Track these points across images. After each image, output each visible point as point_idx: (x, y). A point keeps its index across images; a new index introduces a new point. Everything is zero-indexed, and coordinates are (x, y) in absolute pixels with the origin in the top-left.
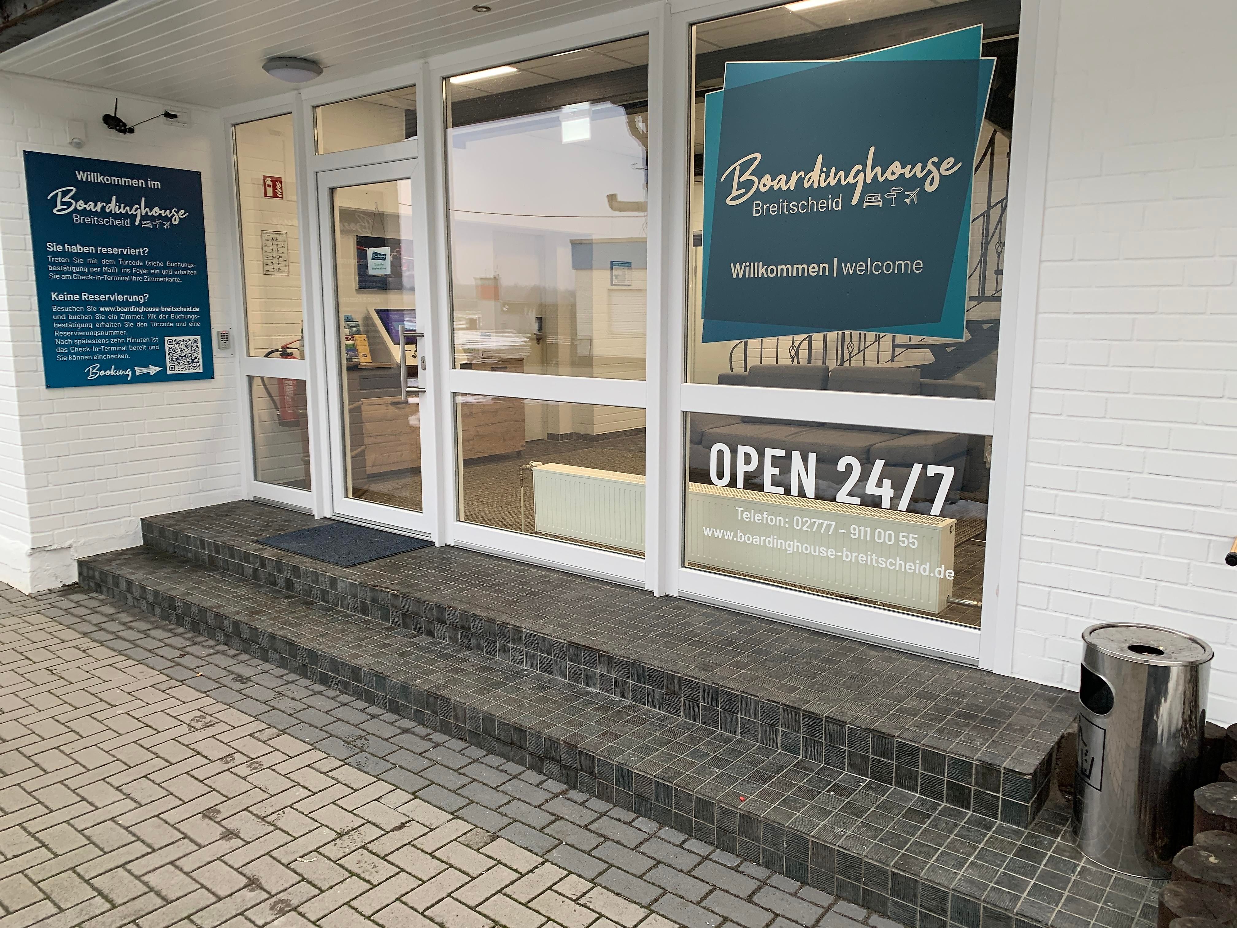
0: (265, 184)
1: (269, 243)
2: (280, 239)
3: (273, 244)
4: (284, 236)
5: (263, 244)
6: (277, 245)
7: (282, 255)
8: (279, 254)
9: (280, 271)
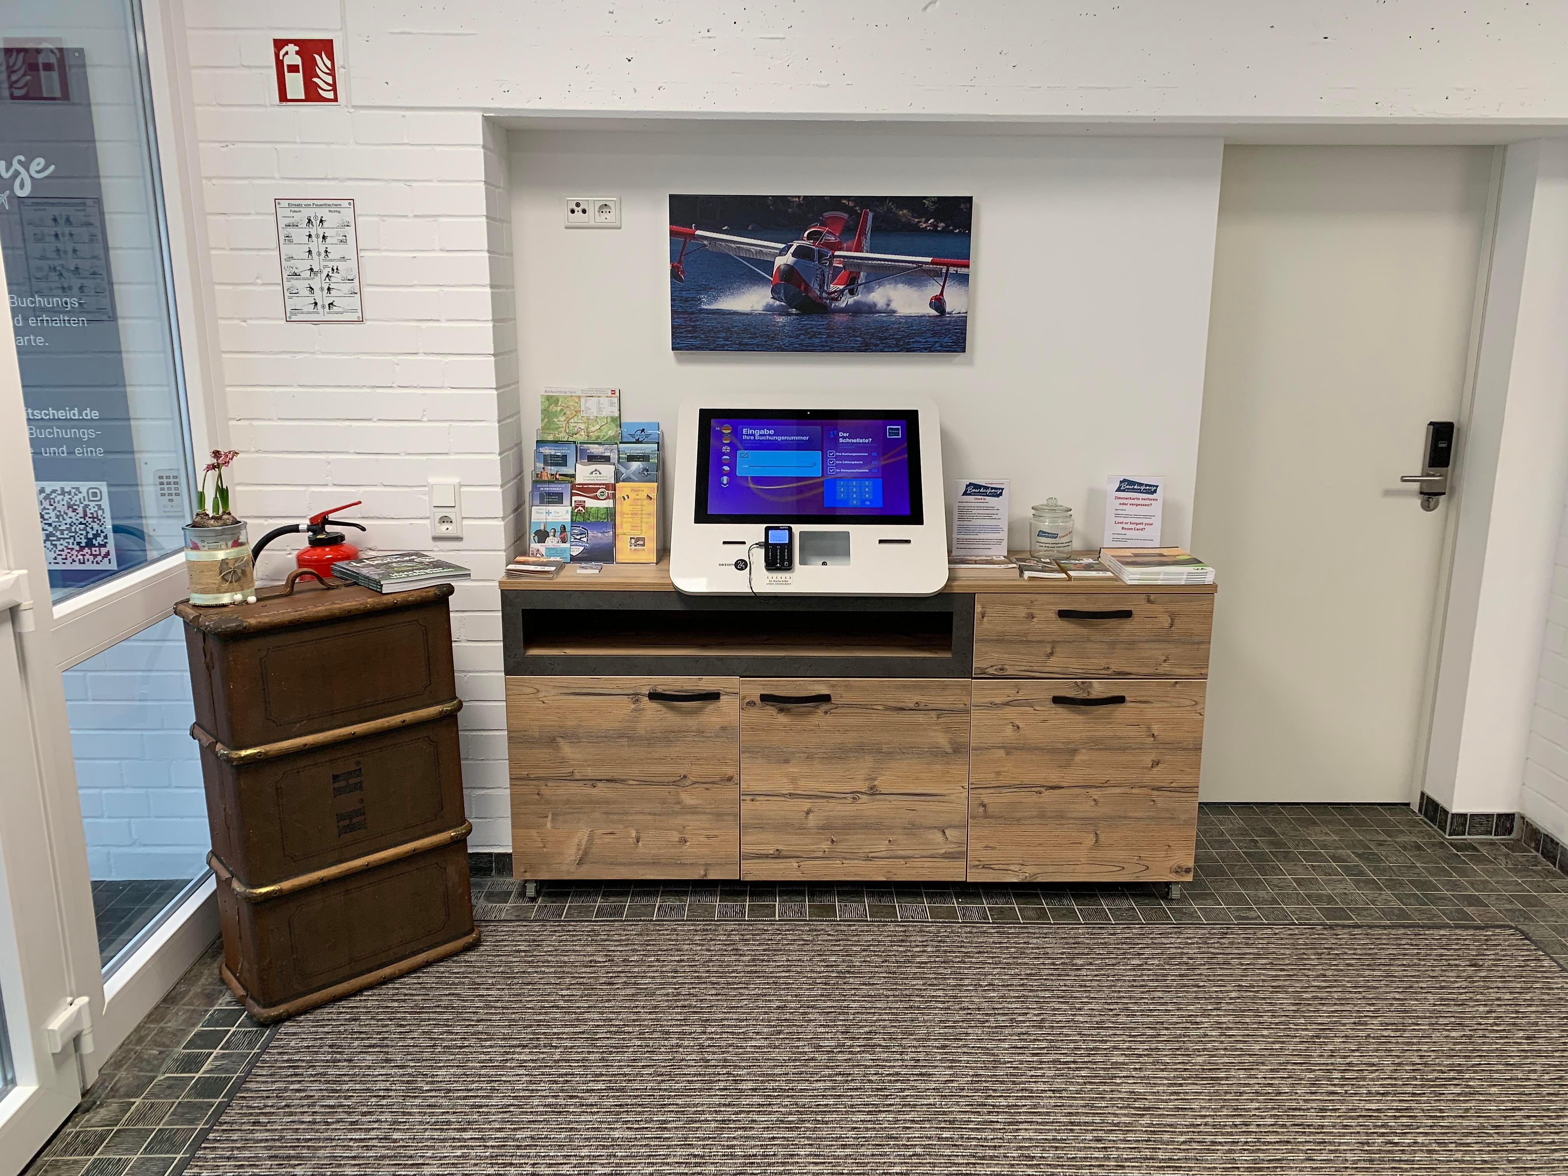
0: (279, 63)
1: (298, 234)
2: (333, 220)
3: (310, 236)
4: (347, 214)
5: (282, 238)
6: (324, 237)
7: (341, 265)
8: (331, 264)
9: (335, 309)
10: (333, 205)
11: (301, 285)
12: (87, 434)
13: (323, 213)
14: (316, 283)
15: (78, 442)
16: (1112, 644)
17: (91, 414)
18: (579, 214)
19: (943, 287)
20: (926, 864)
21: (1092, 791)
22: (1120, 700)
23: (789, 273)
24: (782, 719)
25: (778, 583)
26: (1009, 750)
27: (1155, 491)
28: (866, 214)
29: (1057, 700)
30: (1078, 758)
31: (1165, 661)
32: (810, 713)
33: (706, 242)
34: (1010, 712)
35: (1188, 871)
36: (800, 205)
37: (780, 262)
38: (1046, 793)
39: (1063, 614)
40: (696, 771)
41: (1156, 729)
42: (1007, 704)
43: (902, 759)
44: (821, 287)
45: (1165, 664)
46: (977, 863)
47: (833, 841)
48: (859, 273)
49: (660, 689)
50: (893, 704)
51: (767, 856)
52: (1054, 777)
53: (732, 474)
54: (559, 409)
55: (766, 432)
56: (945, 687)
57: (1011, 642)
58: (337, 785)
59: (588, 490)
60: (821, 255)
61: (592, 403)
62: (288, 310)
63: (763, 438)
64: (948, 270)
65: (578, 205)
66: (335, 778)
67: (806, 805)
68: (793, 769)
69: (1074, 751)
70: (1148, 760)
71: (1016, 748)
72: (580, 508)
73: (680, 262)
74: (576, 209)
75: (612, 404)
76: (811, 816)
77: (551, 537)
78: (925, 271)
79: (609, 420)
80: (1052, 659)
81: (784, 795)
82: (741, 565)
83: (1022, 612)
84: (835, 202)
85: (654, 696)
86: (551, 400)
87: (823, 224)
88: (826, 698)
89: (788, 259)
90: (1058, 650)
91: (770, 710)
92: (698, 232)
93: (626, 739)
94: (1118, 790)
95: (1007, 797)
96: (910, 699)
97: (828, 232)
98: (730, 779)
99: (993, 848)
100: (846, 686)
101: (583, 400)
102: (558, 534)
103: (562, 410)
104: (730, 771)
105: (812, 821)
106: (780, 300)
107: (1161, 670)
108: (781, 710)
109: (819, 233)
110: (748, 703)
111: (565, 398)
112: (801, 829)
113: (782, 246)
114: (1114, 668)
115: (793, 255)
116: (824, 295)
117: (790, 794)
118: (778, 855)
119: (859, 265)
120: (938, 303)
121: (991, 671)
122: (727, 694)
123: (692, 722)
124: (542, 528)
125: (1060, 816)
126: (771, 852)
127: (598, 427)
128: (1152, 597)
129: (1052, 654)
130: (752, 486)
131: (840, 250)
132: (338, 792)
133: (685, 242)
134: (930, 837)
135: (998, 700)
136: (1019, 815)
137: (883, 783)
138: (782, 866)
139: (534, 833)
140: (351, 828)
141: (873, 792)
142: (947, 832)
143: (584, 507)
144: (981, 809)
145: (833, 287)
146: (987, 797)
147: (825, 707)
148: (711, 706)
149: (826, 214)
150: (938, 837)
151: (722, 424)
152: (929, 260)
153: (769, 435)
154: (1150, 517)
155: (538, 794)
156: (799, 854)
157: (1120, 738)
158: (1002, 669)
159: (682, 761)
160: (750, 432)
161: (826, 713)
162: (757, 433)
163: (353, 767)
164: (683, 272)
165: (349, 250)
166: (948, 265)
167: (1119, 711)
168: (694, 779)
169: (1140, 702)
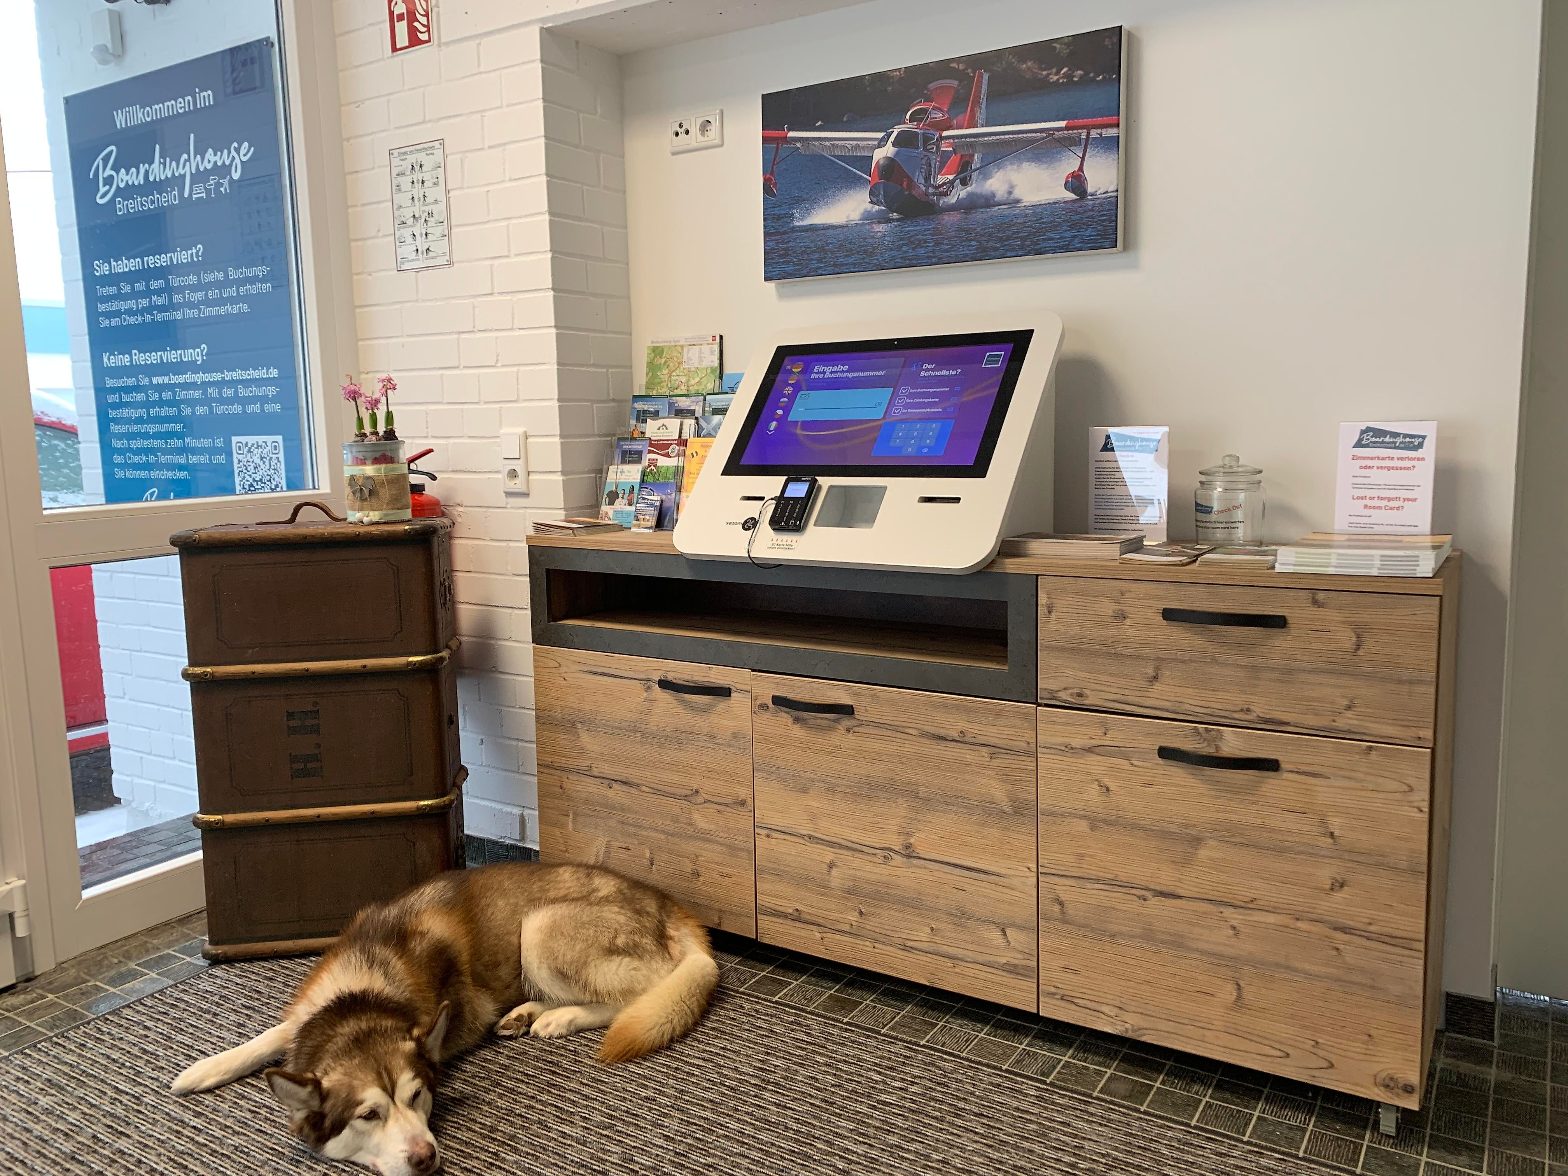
0: (391, 13)
1: (405, 181)
2: (429, 162)
3: (413, 182)
4: (439, 153)
5: (394, 187)
6: (423, 182)
7: (435, 208)
8: (427, 208)
9: (431, 254)
10: (427, 148)
11: (407, 233)
12: (271, 391)
13: (422, 157)
14: (419, 229)
15: (264, 399)
16: (1255, 670)
17: (274, 373)
18: (682, 136)
19: (1083, 159)
20: (982, 975)
21: (1228, 912)
22: (1270, 765)
23: (890, 167)
24: (798, 731)
25: (780, 547)
26: (1095, 822)
27: (1420, 446)
28: (981, 76)
29: (1165, 753)
30: (1204, 853)
31: (1349, 708)
32: (830, 728)
33: (799, 145)
34: (1096, 764)
35: (1408, 1089)
36: (901, 78)
37: (880, 155)
38: (1154, 901)
39: (1169, 615)
40: (708, 786)
41: (1336, 823)
42: (1090, 750)
43: (944, 812)
44: (927, 179)
45: (1349, 714)
46: (1053, 990)
47: (861, 913)
48: (972, 156)
49: (670, 677)
50: (932, 730)
51: (785, 916)
52: (1166, 878)
53: (782, 420)
54: (663, 361)
55: (840, 368)
56: (999, 714)
57: (1094, 654)
58: (291, 723)
59: (661, 447)
60: (927, 139)
61: (694, 353)
62: (399, 260)
63: (833, 375)
64: (1088, 134)
65: (681, 126)
66: (290, 715)
67: (829, 855)
68: (814, 802)
69: (1197, 841)
70: (1325, 874)
71: (1104, 821)
72: (653, 467)
73: (772, 173)
74: (679, 130)
75: (712, 352)
76: (834, 872)
77: (620, 499)
78: (1059, 140)
79: (709, 371)
80: (1157, 686)
81: (802, 836)
82: (750, 524)
83: (1108, 608)
84: (942, 68)
85: (665, 684)
86: (657, 351)
87: (928, 100)
88: (846, 710)
89: (889, 150)
90: (1165, 672)
91: (785, 717)
92: (791, 134)
93: (638, 735)
94: (1271, 918)
95: (1095, 895)
96: (953, 724)
97: (934, 108)
98: (743, 803)
99: (1075, 972)
100: (872, 696)
101: (685, 349)
102: (626, 495)
103: (666, 362)
104: (743, 792)
105: (837, 878)
106: (878, 203)
107: (1342, 723)
108: (797, 720)
109: (924, 111)
110: (761, 706)
111: (670, 348)
112: (823, 887)
113: (880, 135)
114: (1259, 709)
115: (894, 144)
116: (931, 190)
117: (810, 837)
118: (797, 917)
119: (972, 145)
120: (1076, 183)
121: (1064, 696)
122: (739, 691)
123: (701, 723)
124: (614, 489)
125: (1178, 943)
126: (790, 911)
127: (697, 380)
128: (1321, 596)
129: (1155, 678)
130: (799, 431)
131: (950, 128)
132: (293, 730)
133: (777, 148)
134: (986, 934)
135: (1076, 743)
136: (1113, 928)
137: (922, 842)
138: (803, 933)
139: (557, 832)
140: (305, 773)
141: (909, 853)
142: (1009, 932)
143: (655, 466)
144: (1057, 908)
145: (941, 179)
146: (1066, 891)
147: (847, 722)
148: (721, 704)
149: (931, 86)
150: (995, 936)
151: (793, 363)
152: (1063, 124)
153: (842, 372)
154: (1409, 488)
155: (561, 787)
156: (821, 921)
157: (1272, 830)
158: (1080, 695)
159: (693, 771)
160: (822, 369)
161: (848, 730)
162: (828, 369)
163: (311, 708)
164: (775, 185)
165: (438, 193)
166: (1089, 128)
167: (1270, 783)
168: (707, 797)
169: (1304, 773)
